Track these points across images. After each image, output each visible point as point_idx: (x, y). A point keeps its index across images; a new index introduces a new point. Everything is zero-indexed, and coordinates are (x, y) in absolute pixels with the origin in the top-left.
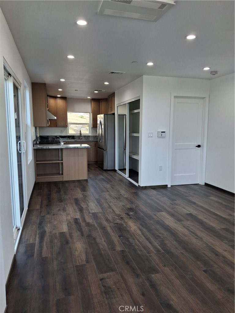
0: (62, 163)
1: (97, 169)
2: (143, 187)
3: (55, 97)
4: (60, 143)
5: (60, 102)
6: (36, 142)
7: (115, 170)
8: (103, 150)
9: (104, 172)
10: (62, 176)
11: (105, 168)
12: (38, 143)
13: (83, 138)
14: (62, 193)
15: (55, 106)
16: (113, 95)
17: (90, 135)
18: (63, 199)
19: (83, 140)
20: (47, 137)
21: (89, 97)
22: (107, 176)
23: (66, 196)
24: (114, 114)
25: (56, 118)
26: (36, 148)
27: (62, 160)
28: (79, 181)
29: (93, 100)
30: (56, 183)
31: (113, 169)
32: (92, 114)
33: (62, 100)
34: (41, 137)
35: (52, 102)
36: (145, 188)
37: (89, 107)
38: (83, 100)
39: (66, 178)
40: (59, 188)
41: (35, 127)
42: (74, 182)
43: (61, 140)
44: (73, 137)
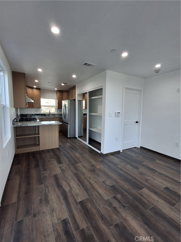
0: (39, 137)
1: (63, 137)
2: (105, 154)
3: (32, 88)
4: (36, 120)
5: (35, 92)
6: (17, 120)
7: (76, 138)
8: (68, 124)
9: (69, 139)
10: (39, 147)
11: (69, 136)
12: (18, 120)
13: (51, 115)
14: (41, 167)
15: (32, 94)
16: (74, 88)
17: (56, 113)
18: (42, 177)
19: (52, 117)
20: (26, 115)
21: (56, 89)
22: (72, 143)
23: (45, 172)
24: (75, 100)
25: (33, 101)
26: (15, 126)
27: (39, 134)
28: (53, 150)
29: (58, 91)
30: (33, 154)
31: (74, 137)
32: (57, 100)
33: (37, 90)
34: (22, 115)
35: (30, 91)
36: (107, 155)
37: (55, 95)
38: (52, 91)
39: (42, 147)
40: (37, 161)
41: (16, 108)
42: (48, 151)
43: (36, 117)
44: (44, 115)
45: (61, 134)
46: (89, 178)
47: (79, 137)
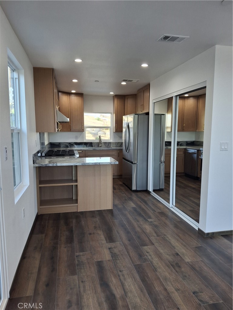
0: (77, 185)
1: (122, 188)
2: (208, 234)
3: (69, 94)
4: (74, 155)
5: (75, 100)
6: (41, 154)
8: (132, 163)
9: (133, 194)
10: (77, 205)
11: (134, 188)
12: (43, 155)
13: (103, 145)
14: (76, 243)
15: (69, 105)
16: (147, 88)
17: (111, 141)
18: (77, 262)
19: (103, 148)
20: (59, 145)
21: (112, 93)
22: (139, 203)
23: (81, 253)
24: (148, 114)
25: (68, 119)
26: (37, 165)
27: (76, 181)
28: (100, 212)
29: (117, 96)
31: (145, 189)
32: (114, 115)
33: (78, 97)
34: (52, 145)
35: (64, 99)
36: (212, 236)
37: (111, 106)
38: (103, 97)
39: (81, 207)
40: (71, 231)
41: (40, 133)
42: (93, 213)
43: (76, 148)
44: (90, 144)
45: (121, 183)
46: (166, 279)
47: (154, 191)
